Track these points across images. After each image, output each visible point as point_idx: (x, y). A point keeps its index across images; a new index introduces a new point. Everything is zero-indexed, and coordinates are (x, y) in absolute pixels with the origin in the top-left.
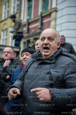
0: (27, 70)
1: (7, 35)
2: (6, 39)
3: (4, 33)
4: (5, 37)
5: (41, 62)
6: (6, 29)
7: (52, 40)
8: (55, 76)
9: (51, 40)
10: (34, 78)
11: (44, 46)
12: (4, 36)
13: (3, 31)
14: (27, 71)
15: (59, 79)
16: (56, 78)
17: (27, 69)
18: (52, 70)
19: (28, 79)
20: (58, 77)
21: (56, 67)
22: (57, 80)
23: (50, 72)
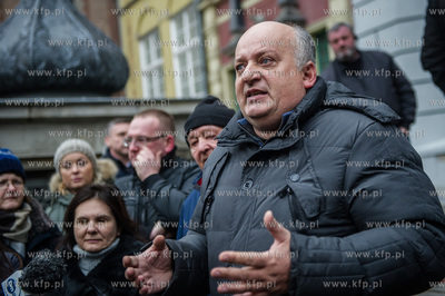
0: (212, 193)
1: (160, 53)
2: (161, 69)
3: (148, 47)
4: (156, 62)
5: (252, 153)
6: (155, 31)
7: (273, 60)
8: (309, 200)
9: (269, 63)
10: (236, 222)
11: (247, 89)
12: (149, 60)
13: (144, 38)
14: (210, 200)
15: (328, 208)
16: (315, 206)
17: (209, 191)
18: (295, 177)
19: (217, 227)
20: (322, 201)
21: (306, 162)
22: (320, 212)
23: (288, 186)
